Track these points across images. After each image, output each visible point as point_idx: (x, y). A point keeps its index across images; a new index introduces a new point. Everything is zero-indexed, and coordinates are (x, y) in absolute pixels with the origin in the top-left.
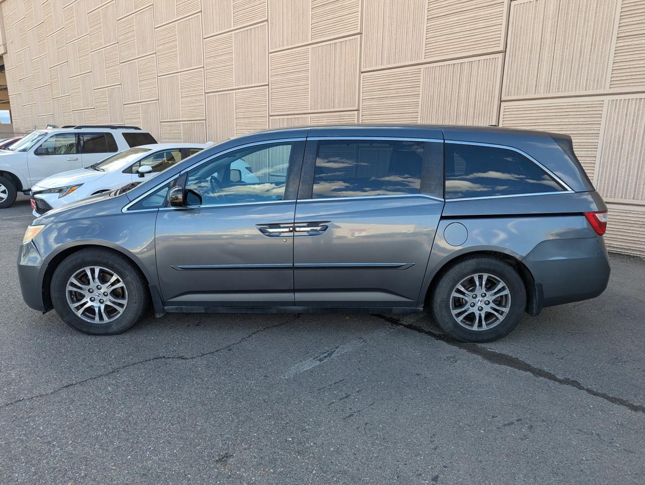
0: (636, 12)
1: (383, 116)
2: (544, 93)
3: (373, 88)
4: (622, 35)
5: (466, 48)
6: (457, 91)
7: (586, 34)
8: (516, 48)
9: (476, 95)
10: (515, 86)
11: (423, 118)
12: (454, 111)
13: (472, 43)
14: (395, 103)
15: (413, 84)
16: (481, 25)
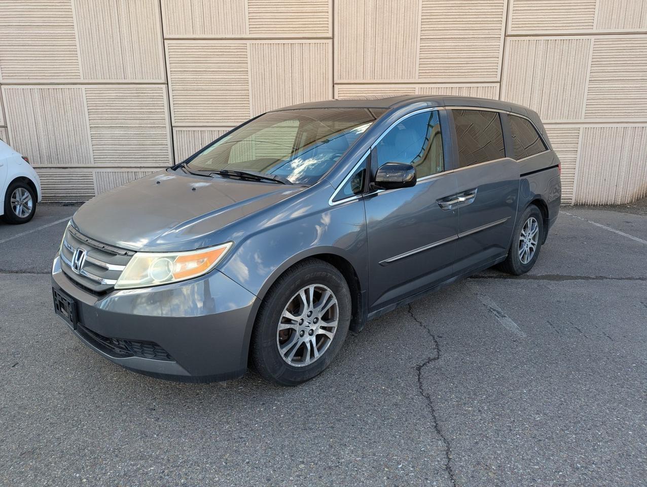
0: (431, 20)
1: (203, 92)
2: (370, 79)
3: (185, 59)
4: (424, 37)
5: (294, 29)
6: (291, 71)
7: (399, 33)
8: (343, 37)
9: (310, 77)
10: (346, 71)
11: (255, 96)
12: (289, 90)
13: (301, 26)
14: (219, 78)
15: (238, 59)
16: (309, 9)
